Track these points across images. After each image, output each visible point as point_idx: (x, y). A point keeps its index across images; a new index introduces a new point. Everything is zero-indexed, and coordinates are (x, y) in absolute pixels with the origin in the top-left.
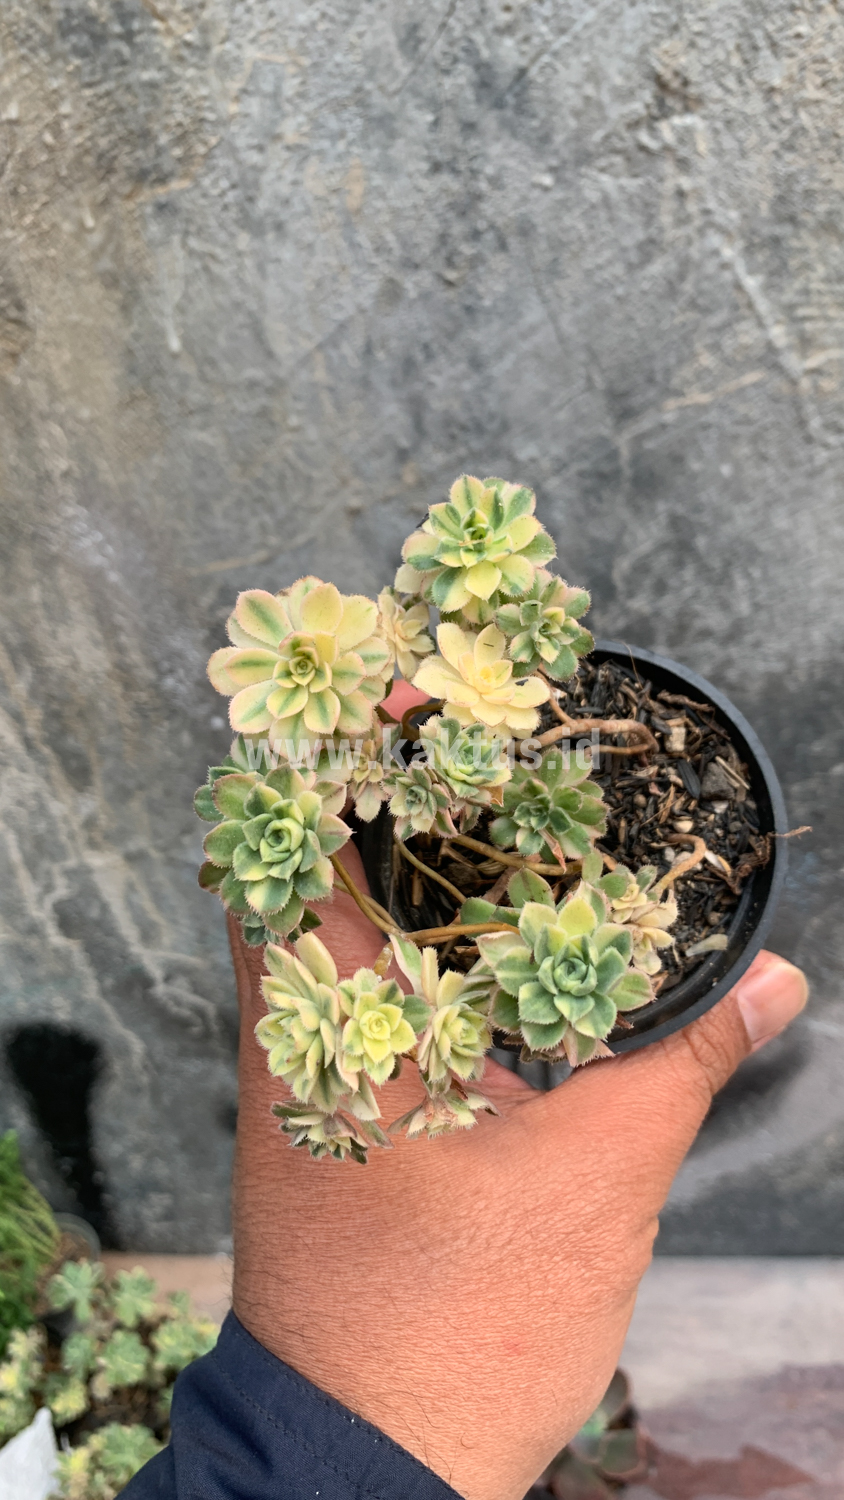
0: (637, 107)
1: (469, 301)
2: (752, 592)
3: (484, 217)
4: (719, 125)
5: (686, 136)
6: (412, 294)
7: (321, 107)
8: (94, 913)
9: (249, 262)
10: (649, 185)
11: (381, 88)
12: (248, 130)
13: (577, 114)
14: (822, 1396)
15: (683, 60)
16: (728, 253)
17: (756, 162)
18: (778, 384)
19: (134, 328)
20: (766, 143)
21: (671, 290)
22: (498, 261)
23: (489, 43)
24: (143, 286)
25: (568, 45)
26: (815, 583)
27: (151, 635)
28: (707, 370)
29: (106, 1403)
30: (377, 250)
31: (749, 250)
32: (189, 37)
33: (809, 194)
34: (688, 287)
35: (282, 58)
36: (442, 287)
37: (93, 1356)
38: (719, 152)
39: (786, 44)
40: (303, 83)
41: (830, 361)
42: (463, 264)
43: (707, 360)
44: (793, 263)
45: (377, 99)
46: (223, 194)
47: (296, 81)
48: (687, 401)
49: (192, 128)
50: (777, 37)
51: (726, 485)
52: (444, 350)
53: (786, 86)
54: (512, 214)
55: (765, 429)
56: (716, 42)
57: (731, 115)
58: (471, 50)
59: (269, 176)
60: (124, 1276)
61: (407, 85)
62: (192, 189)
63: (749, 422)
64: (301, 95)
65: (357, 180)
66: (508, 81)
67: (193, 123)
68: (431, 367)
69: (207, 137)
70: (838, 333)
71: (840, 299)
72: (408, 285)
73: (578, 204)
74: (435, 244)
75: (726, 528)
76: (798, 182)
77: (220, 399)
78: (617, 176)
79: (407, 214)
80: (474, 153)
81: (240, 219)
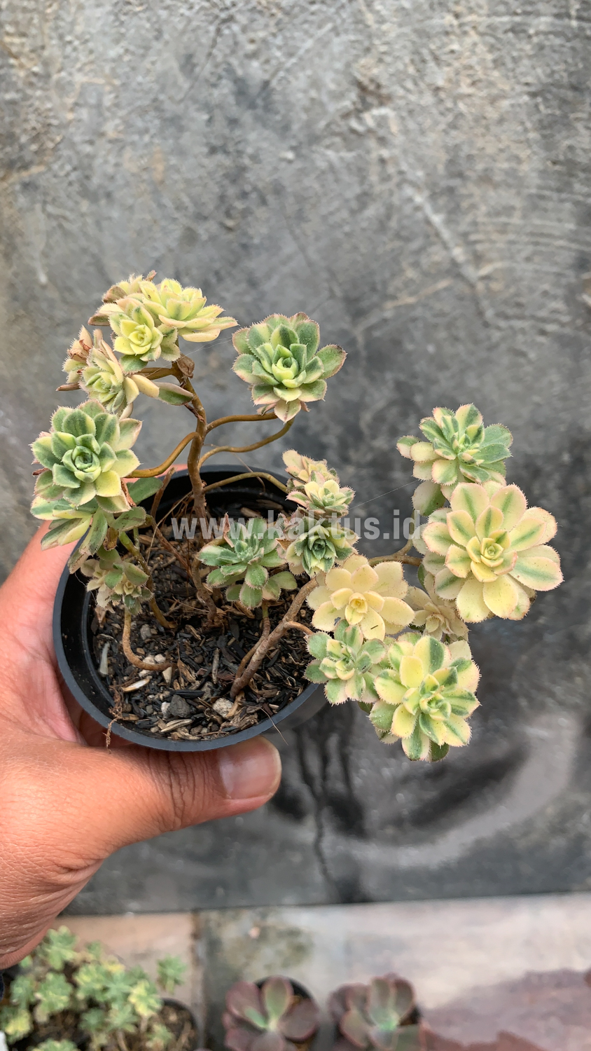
0: (347, 104)
1: (244, 241)
3: (249, 183)
4: (404, 114)
5: (382, 122)
6: (204, 237)
7: (130, 113)
9: (89, 220)
10: (360, 156)
11: (171, 98)
12: (81, 130)
13: (306, 110)
14: (554, 993)
15: (375, 71)
16: (419, 199)
17: (432, 137)
18: (461, 287)
19: (14, 268)
20: (436, 123)
21: (382, 226)
22: (261, 213)
23: (242, 65)
24: (18, 240)
25: (295, 64)
28: (411, 280)
29: (45, 1025)
30: (178, 208)
31: (433, 197)
32: (36, 69)
33: (470, 157)
34: (393, 224)
35: (101, 81)
36: (224, 231)
37: (33, 992)
38: (406, 132)
39: (444, 57)
40: (117, 97)
41: (496, 270)
42: (237, 215)
43: (411, 273)
44: (465, 204)
45: (168, 105)
46: (67, 175)
47: (112, 96)
48: (400, 303)
49: (43, 131)
50: (438, 53)
51: (432, 359)
52: (229, 273)
53: (447, 85)
54: (268, 180)
55: (456, 319)
56: (397, 58)
57: (411, 107)
58: (230, 70)
59: (98, 161)
60: (53, 934)
61: (188, 96)
62: (46, 172)
63: (444, 315)
64: (116, 105)
65: (159, 161)
66: (257, 90)
67: (43, 127)
68: (222, 287)
69: (53, 136)
70: (499, 250)
71: (499, 228)
72: (201, 231)
73: (313, 171)
74: (217, 203)
75: (435, 388)
76: (462, 150)
77: (77, 315)
78: (338, 151)
79: (196, 183)
80: (238, 139)
81: (81, 191)
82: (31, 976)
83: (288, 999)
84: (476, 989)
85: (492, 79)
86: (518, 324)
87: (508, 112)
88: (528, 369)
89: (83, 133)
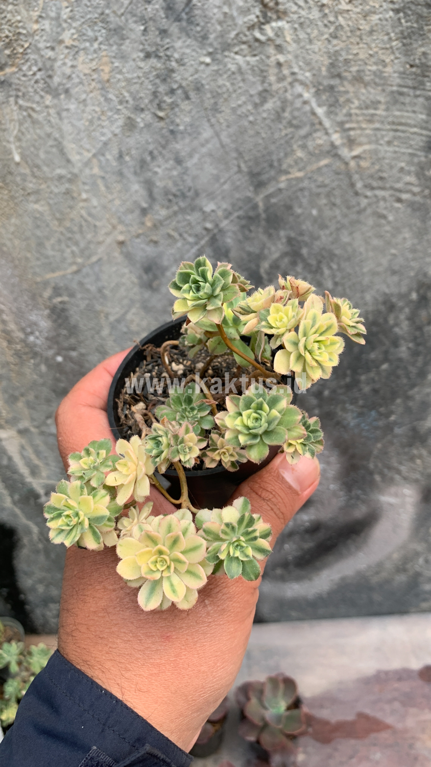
0: (252, 18)
1: (171, 128)
2: (333, 276)
3: (176, 82)
4: (296, 26)
5: (279, 32)
6: (142, 125)
7: (83, 23)
8: (5, 462)
9: (52, 111)
10: (261, 59)
11: (114, 12)
12: (44, 38)
13: (220, 23)
14: (396, 685)
16: (306, 95)
17: (317, 46)
18: (338, 164)
20: (322, 34)
21: (278, 117)
22: (185, 106)
26: (365, 270)
27: (19, 314)
28: (301, 159)
30: (121, 102)
31: (317, 93)
33: (347, 61)
34: (287, 115)
36: (157, 120)
37: (19, 691)
38: (297, 41)
40: (71, 11)
41: (365, 151)
42: (167, 107)
43: (300, 154)
44: (342, 100)
45: (112, 18)
46: (34, 74)
47: (69, 9)
48: (291, 176)
49: (14, 38)
51: (315, 220)
52: (161, 153)
53: (330, 3)
54: (190, 79)
55: (334, 189)
57: (302, 20)
59: (59, 63)
60: (34, 648)
61: (127, 10)
62: (17, 72)
63: (325, 186)
64: (71, 18)
65: (106, 64)
66: (182, 6)
67: (14, 36)
68: (155, 163)
69: (22, 43)
70: (367, 136)
71: (368, 118)
72: (139, 120)
73: (225, 72)
74: (151, 97)
75: (317, 243)
76: (341, 55)
77: (43, 186)
78: (245, 56)
79: (135, 81)
80: (167, 46)
81: (45, 87)
82: (18, 679)
84: (341, 682)
86: (380, 193)
87: (376, 25)
88: (388, 228)
89: (45, 41)
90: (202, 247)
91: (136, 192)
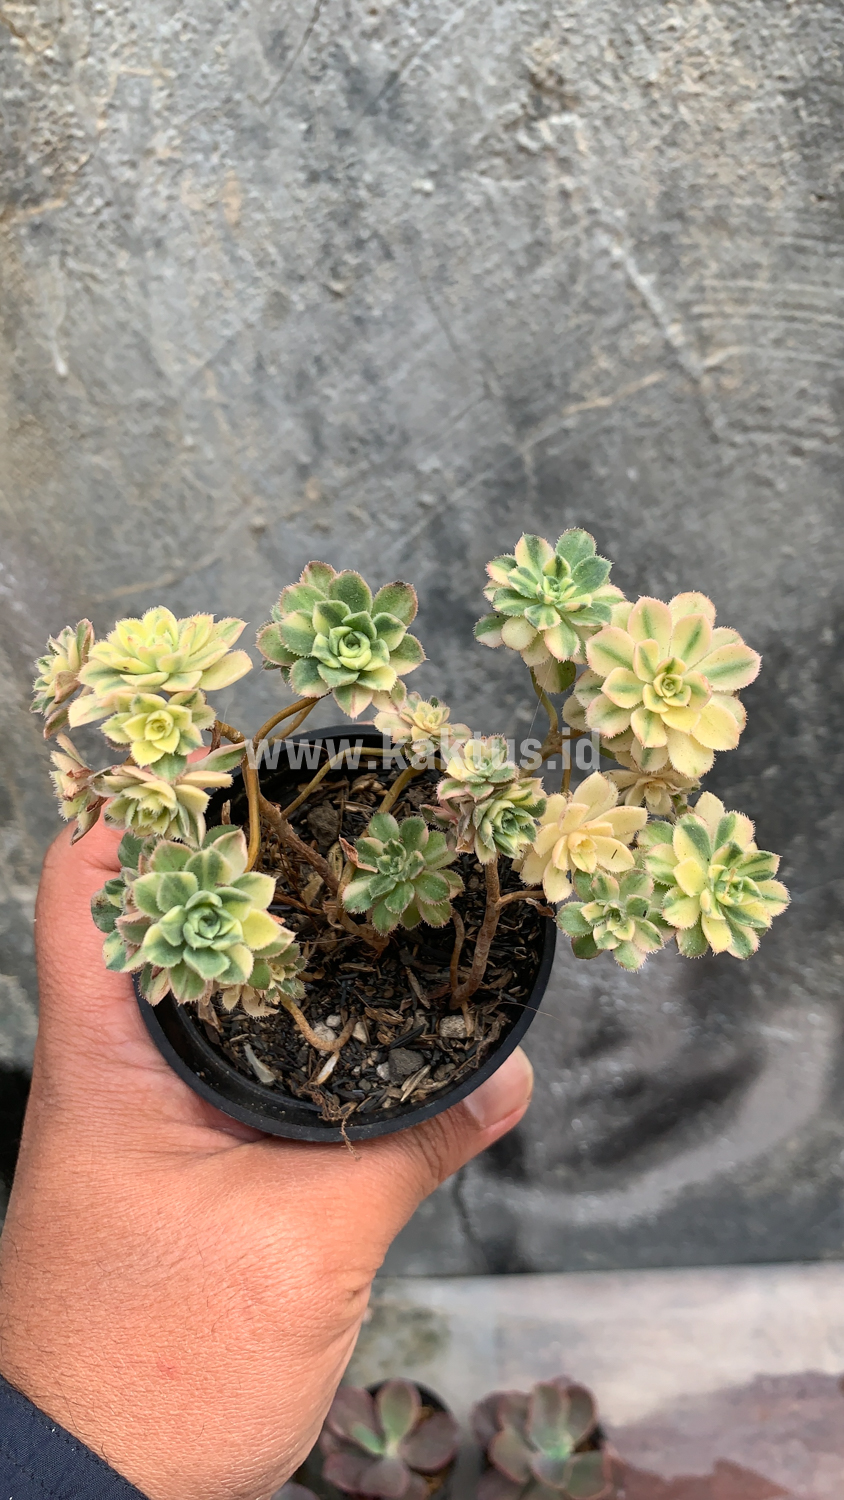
0: (513, 108)
1: (358, 312)
3: (367, 226)
4: (598, 123)
5: (565, 135)
6: (300, 307)
7: (192, 118)
8: (27, 948)
9: (129, 281)
10: (531, 185)
11: (250, 97)
12: (118, 145)
13: (452, 117)
14: (796, 1406)
15: (556, 58)
16: (617, 252)
17: (638, 160)
18: (678, 383)
19: (19, 352)
20: (648, 138)
21: (563, 292)
22: (384, 271)
23: (356, 48)
24: (25, 309)
25: (437, 47)
26: (732, 585)
28: (607, 373)
30: (261, 264)
31: (639, 249)
32: (49, 53)
33: (695, 189)
34: (579, 288)
35: (148, 72)
36: (329, 298)
38: (600, 150)
39: (659, 37)
40: (170, 95)
41: (730, 358)
42: (349, 274)
43: (604, 363)
44: (685, 260)
45: (247, 109)
46: (97, 212)
47: (165, 93)
48: (588, 405)
49: (60, 146)
50: (650, 30)
51: (634, 489)
52: (336, 361)
53: (663, 80)
54: (394, 221)
55: (670, 430)
56: (588, 38)
57: (609, 112)
58: (339, 56)
59: (145, 192)
61: (277, 94)
62: (66, 208)
63: (652, 424)
64: (169, 108)
65: (233, 193)
66: (380, 86)
67: (61, 140)
68: (325, 380)
69: (76, 154)
70: (736, 329)
71: (736, 295)
72: (295, 298)
73: (461, 209)
74: (318, 255)
75: (638, 533)
76: (683, 178)
77: (111, 422)
78: (498, 179)
79: (287, 225)
80: (351, 160)
81: (117, 237)
83: (414, 1411)
84: (684, 1398)
85: (729, 69)
86: (761, 438)
87: (752, 121)
88: (776, 505)
89: (120, 150)
90: (416, 539)
91: (289, 433)
